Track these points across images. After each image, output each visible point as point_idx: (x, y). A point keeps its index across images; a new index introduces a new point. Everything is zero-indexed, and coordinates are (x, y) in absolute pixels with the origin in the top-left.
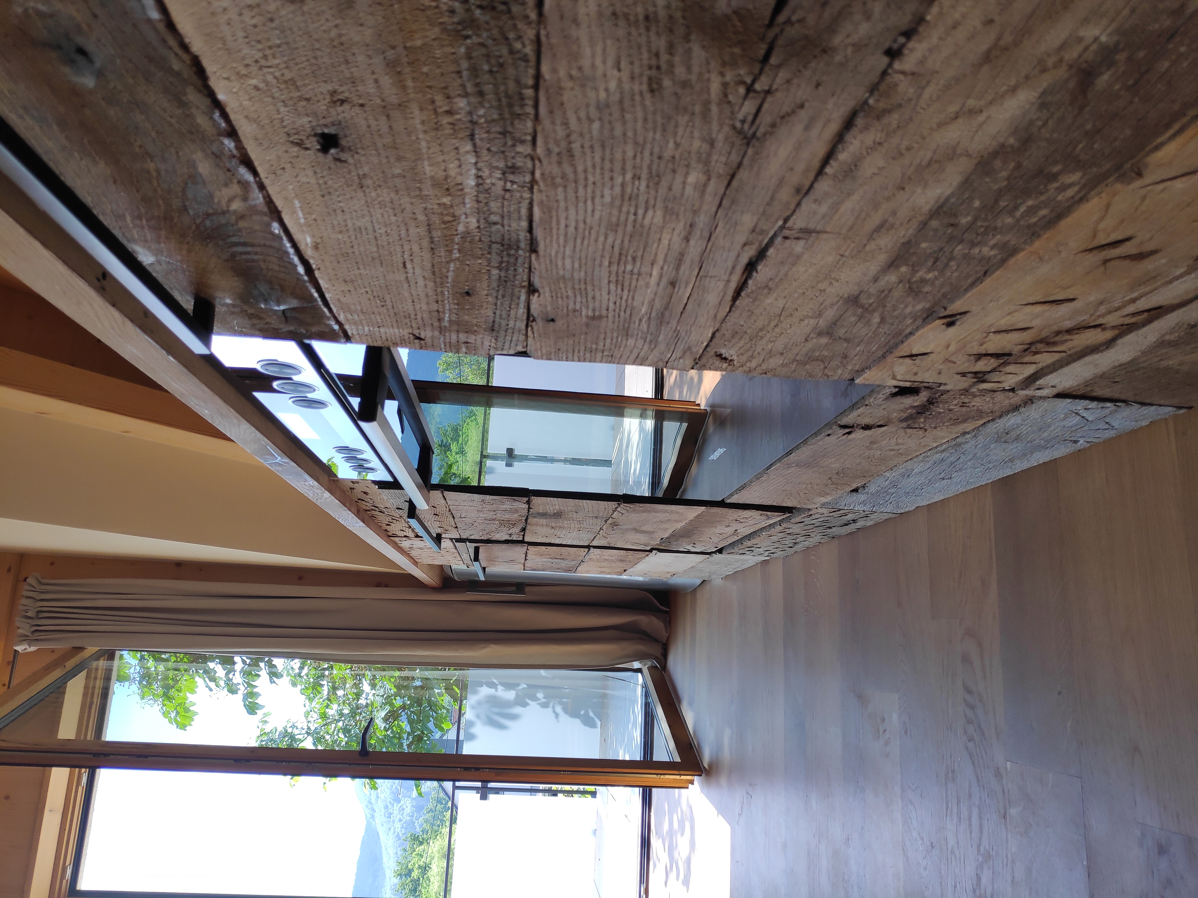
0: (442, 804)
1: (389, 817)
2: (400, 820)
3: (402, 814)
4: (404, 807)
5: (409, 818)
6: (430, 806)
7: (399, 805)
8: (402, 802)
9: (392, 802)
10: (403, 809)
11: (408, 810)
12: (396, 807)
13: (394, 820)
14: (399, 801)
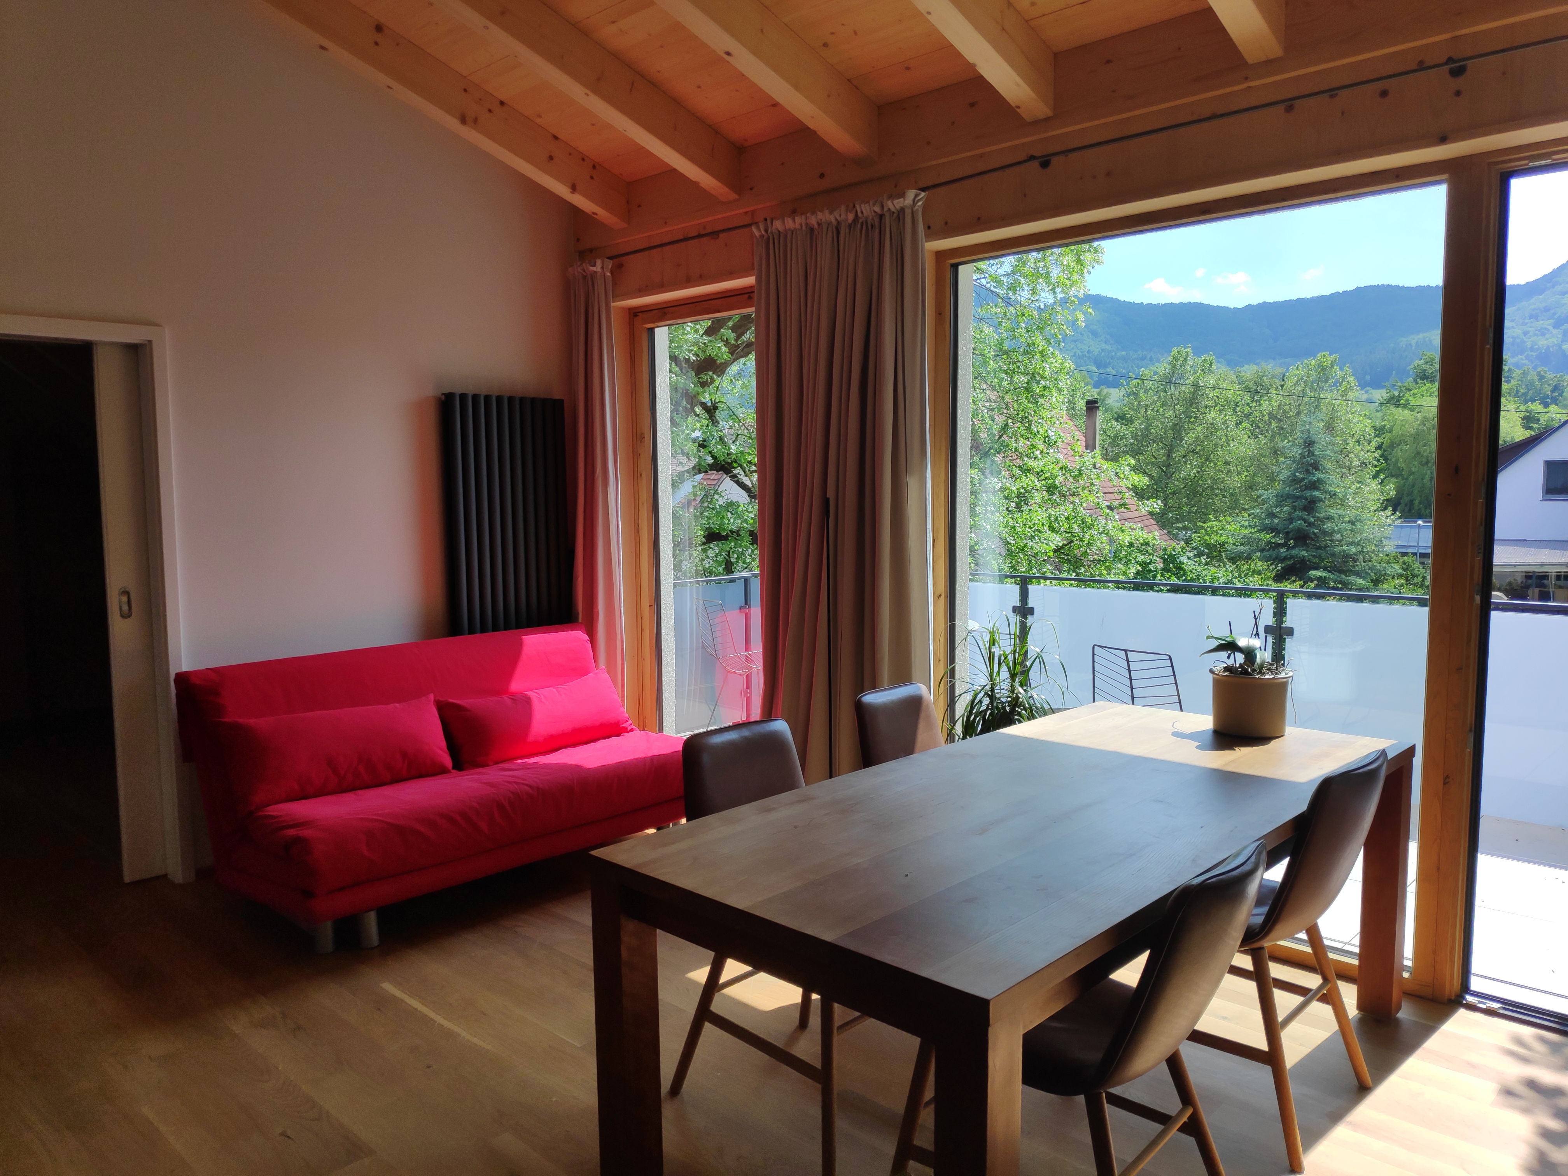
0: (1552, 392)
1: (1531, 317)
2: (1525, 333)
3: (1535, 335)
4: (1547, 336)
5: (1529, 346)
6: (1550, 375)
7: (1550, 328)
8: (1555, 331)
9: (1556, 317)
10: (1543, 335)
11: (1543, 342)
12: (1547, 324)
13: (1525, 324)
14: (1556, 326)
